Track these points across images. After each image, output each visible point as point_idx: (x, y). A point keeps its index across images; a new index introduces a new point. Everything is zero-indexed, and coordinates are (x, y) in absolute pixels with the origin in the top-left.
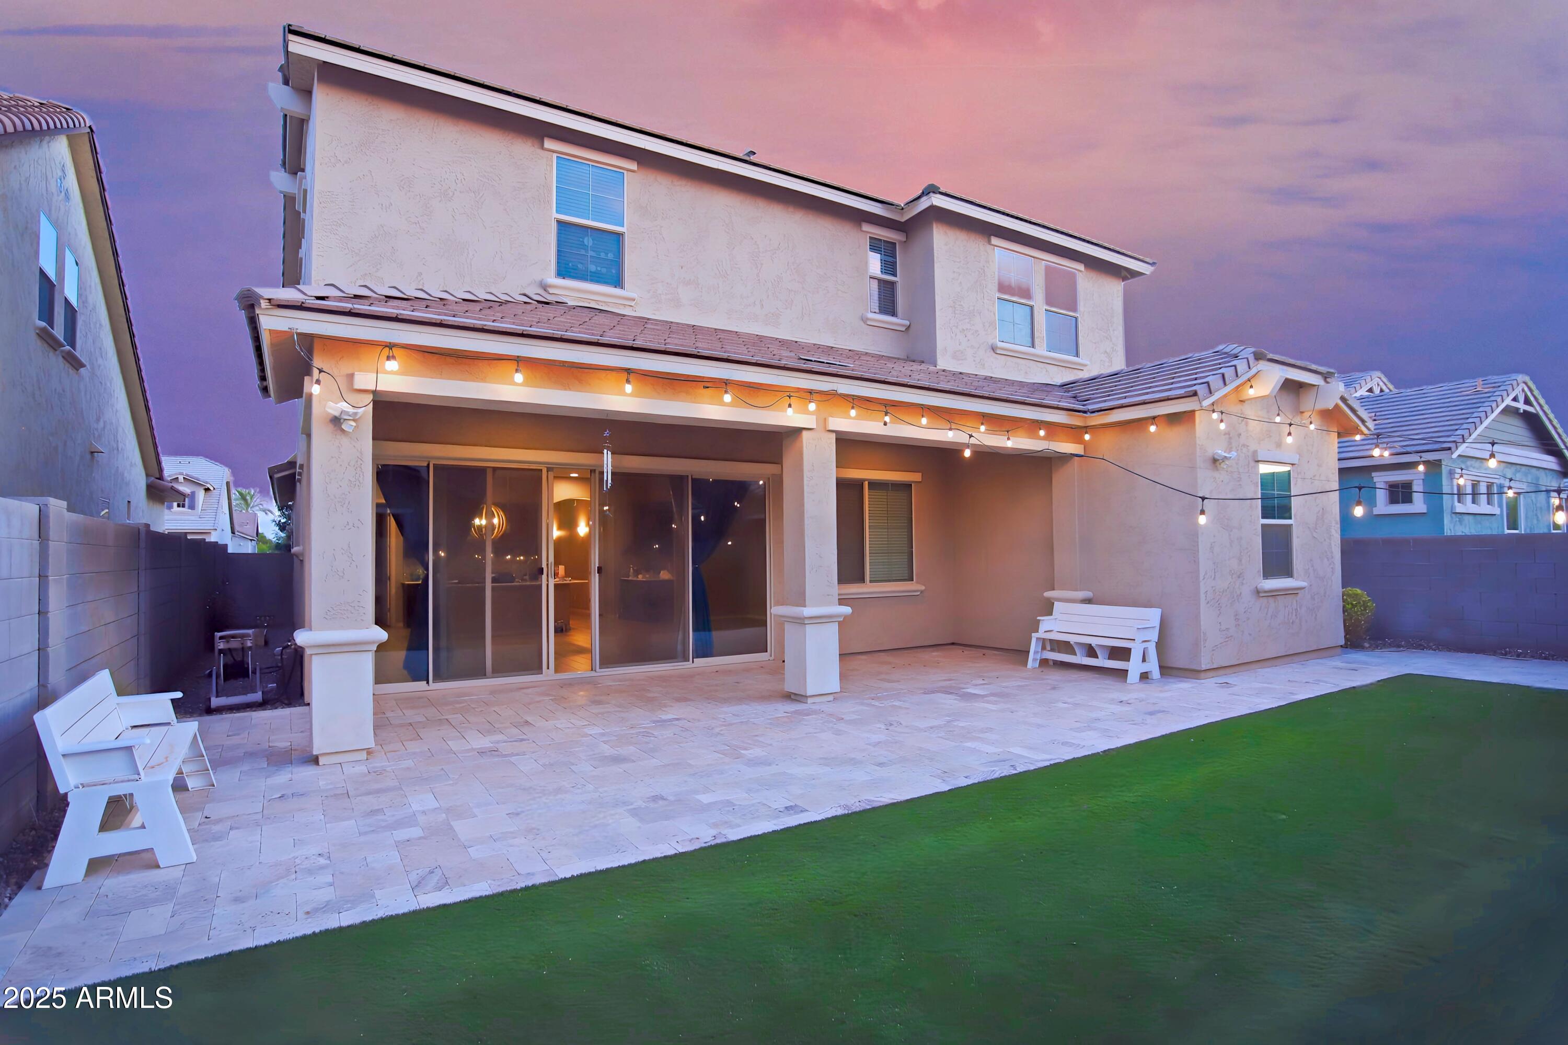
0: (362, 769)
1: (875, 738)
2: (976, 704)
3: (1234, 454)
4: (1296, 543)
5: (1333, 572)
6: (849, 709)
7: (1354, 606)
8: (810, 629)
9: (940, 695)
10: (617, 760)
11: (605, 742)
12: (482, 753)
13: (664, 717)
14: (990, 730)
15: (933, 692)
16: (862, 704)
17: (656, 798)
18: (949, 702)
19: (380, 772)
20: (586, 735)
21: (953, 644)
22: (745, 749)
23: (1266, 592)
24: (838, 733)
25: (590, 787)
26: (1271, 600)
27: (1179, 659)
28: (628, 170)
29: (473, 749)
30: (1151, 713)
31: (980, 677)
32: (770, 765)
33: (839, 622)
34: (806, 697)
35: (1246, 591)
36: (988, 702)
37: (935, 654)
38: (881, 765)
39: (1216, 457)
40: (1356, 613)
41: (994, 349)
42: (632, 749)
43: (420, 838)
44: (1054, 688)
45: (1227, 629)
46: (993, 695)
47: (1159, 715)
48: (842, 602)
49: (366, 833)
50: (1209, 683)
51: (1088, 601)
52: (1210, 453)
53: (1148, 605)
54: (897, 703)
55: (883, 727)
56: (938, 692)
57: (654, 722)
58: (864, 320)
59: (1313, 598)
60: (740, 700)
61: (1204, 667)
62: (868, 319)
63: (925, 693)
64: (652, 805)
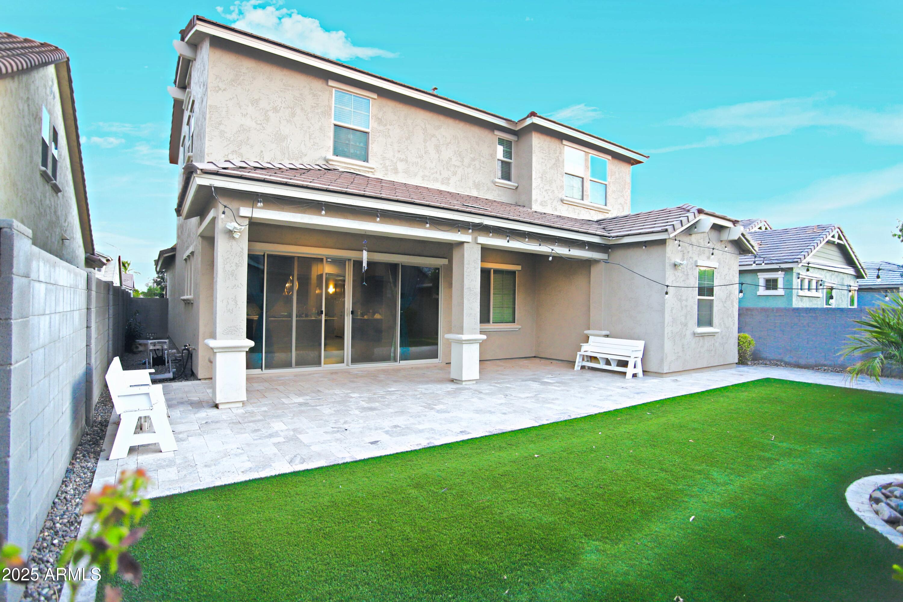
0: (241, 411)
1: (499, 402)
2: (549, 387)
3: (685, 262)
4: (715, 309)
5: (734, 325)
6: (485, 387)
7: (744, 343)
8: (465, 347)
9: (530, 382)
10: (371, 409)
11: (363, 401)
12: (300, 404)
13: (390, 390)
14: (557, 399)
15: (526, 381)
16: (491, 385)
17: (396, 427)
18: (536, 386)
19: (252, 413)
20: (352, 397)
21: (535, 357)
22: (435, 405)
23: (698, 334)
24: (481, 399)
25: (361, 421)
26: (701, 338)
27: (652, 367)
28: (372, 98)
29: (295, 403)
30: (638, 393)
31: (550, 374)
32: (449, 412)
33: (480, 343)
34: (462, 381)
35: (689, 333)
36: (555, 386)
37: (526, 362)
38: (505, 414)
39: (676, 263)
40: (745, 346)
41: (562, 201)
42: (377, 404)
43: (284, 442)
44: (588, 380)
45: (678, 353)
46: (557, 382)
47: (642, 394)
48: (481, 332)
49: (256, 439)
50: (668, 380)
51: (607, 336)
52: (673, 261)
53: (638, 339)
54: (508, 385)
55: (503, 396)
56: (529, 380)
57: (385, 392)
58: (494, 183)
59: (722, 338)
60: (427, 382)
61: (665, 372)
62: (496, 182)
63: (522, 381)
64: (394, 429)
